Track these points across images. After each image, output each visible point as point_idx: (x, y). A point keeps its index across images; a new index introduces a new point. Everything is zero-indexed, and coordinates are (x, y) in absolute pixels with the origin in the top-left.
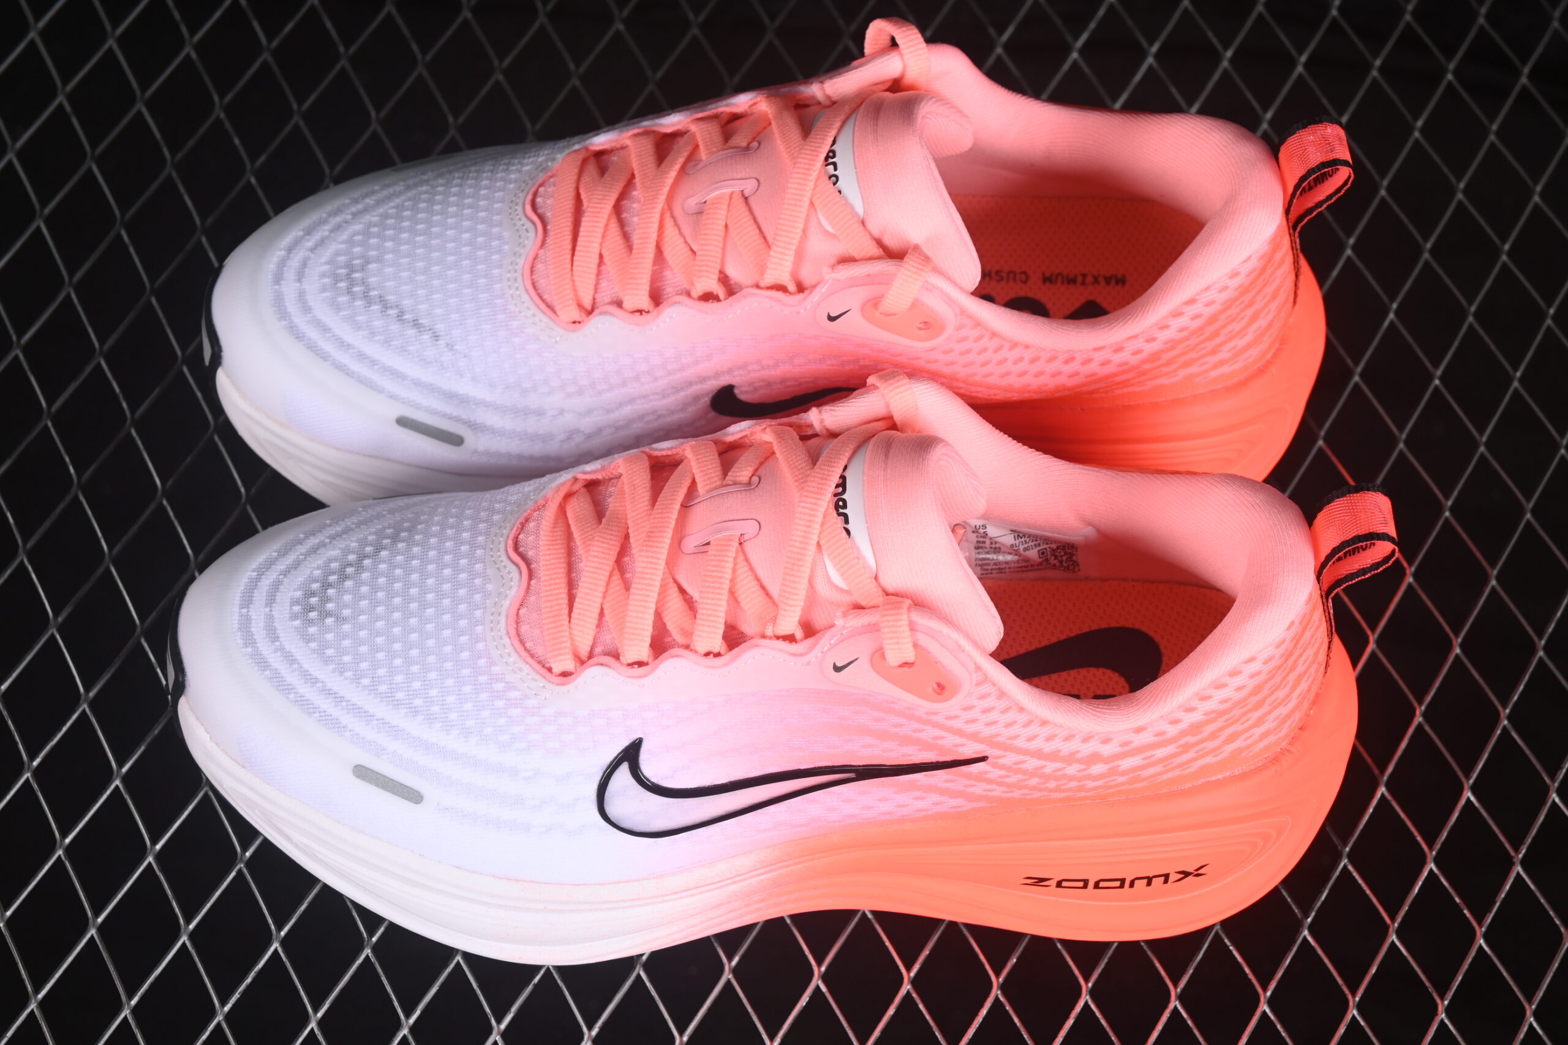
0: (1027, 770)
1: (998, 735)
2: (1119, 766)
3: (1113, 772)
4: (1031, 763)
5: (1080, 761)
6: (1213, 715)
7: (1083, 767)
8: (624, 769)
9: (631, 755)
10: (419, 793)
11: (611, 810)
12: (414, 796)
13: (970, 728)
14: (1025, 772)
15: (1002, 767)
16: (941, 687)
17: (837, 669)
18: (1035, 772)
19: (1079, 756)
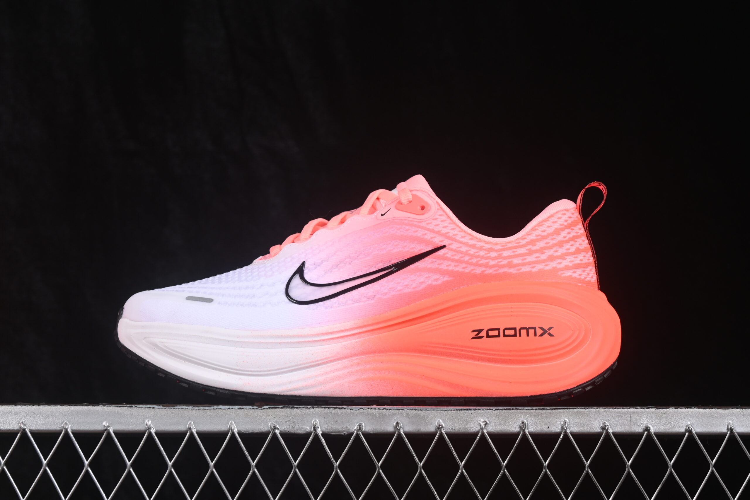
0: (463, 251)
1: (448, 233)
2: (502, 254)
3: (499, 257)
4: (464, 249)
5: (485, 250)
6: (539, 237)
7: (487, 253)
8: (297, 277)
9: (300, 271)
10: (212, 299)
11: (292, 294)
12: (210, 301)
13: (437, 229)
14: (462, 253)
15: (452, 250)
16: (423, 208)
17: (382, 215)
18: (466, 253)
19: (484, 248)
